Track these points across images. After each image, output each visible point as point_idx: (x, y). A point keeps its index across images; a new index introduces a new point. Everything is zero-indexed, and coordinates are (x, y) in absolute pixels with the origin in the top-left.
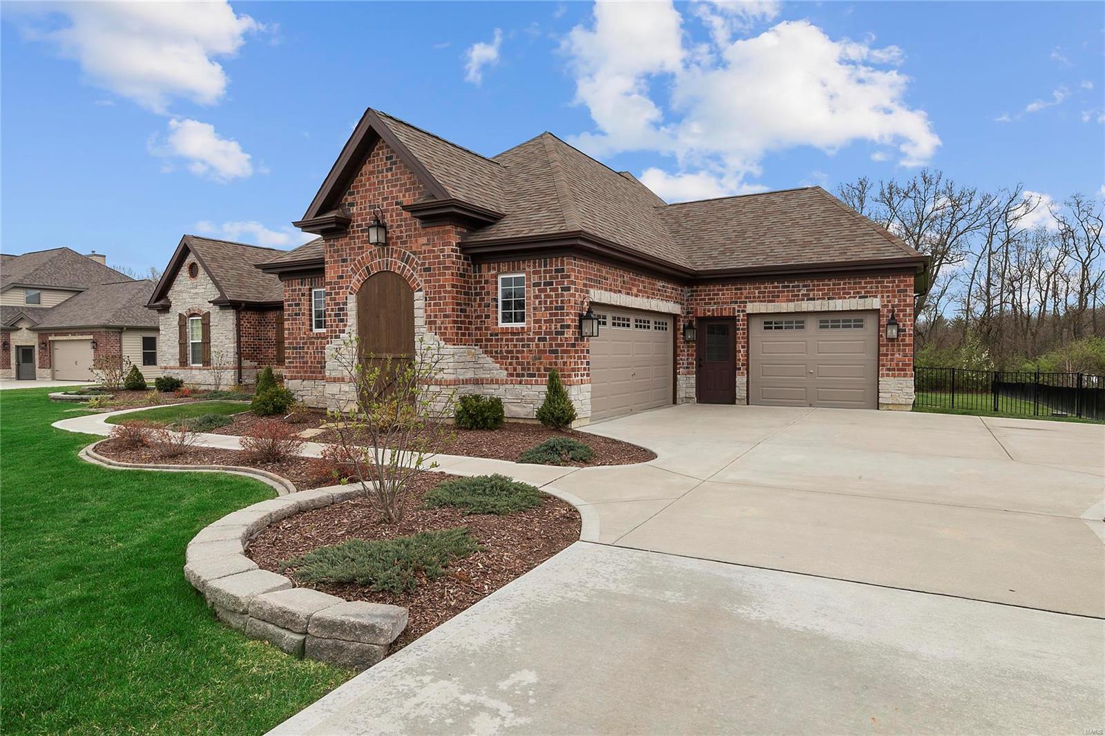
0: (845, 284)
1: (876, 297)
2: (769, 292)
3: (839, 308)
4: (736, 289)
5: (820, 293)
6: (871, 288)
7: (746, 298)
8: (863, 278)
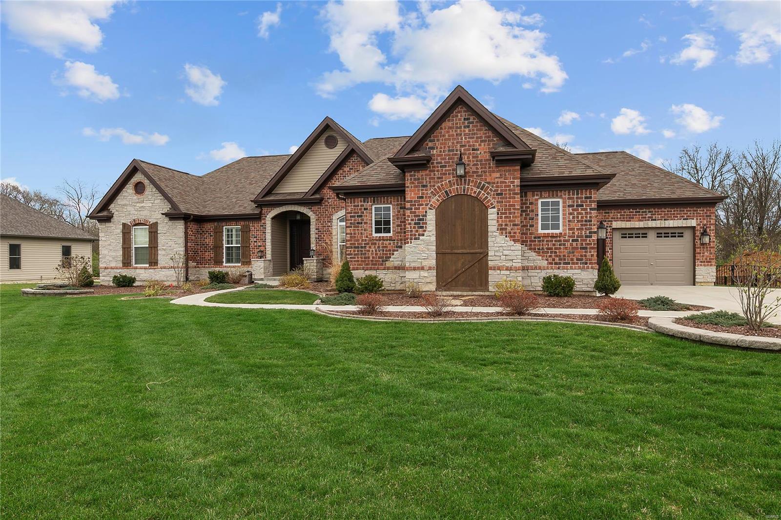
0: (674, 211)
1: (693, 219)
2: (627, 215)
3: (671, 226)
4: (605, 213)
5: (659, 216)
6: (690, 214)
7: (612, 218)
8: (685, 208)
